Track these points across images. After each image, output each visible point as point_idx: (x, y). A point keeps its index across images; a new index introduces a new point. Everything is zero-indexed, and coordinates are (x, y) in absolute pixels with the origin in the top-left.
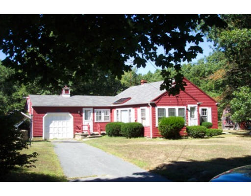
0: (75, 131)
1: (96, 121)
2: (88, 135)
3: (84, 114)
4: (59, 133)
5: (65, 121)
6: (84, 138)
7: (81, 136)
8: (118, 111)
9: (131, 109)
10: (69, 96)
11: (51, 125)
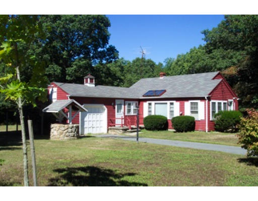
0: (109, 125)
1: (126, 114)
2: (128, 129)
3: (116, 107)
4: (93, 128)
5: (99, 114)
6: (124, 133)
7: (121, 131)
8: (150, 104)
9: (174, 102)
10: (94, 85)
11: (86, 119)
